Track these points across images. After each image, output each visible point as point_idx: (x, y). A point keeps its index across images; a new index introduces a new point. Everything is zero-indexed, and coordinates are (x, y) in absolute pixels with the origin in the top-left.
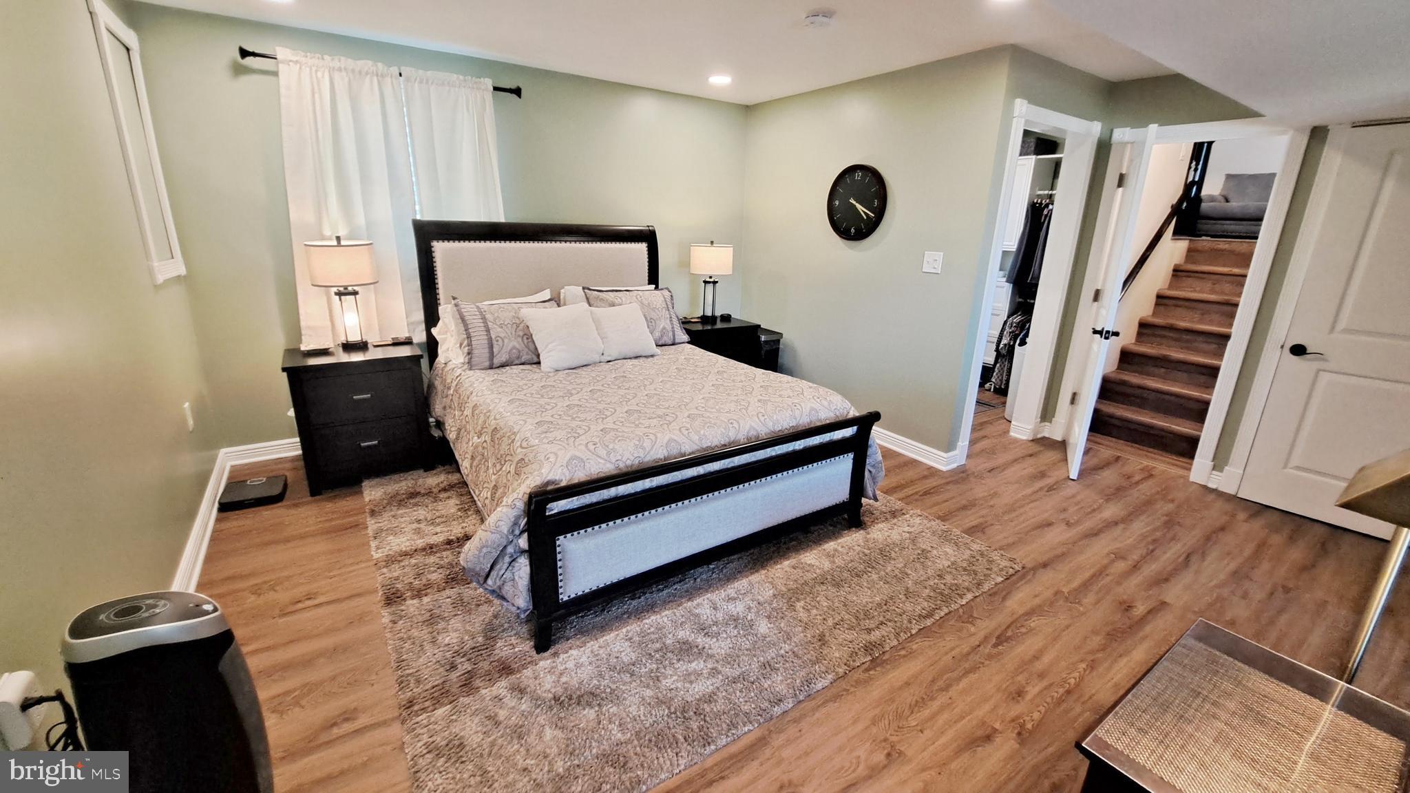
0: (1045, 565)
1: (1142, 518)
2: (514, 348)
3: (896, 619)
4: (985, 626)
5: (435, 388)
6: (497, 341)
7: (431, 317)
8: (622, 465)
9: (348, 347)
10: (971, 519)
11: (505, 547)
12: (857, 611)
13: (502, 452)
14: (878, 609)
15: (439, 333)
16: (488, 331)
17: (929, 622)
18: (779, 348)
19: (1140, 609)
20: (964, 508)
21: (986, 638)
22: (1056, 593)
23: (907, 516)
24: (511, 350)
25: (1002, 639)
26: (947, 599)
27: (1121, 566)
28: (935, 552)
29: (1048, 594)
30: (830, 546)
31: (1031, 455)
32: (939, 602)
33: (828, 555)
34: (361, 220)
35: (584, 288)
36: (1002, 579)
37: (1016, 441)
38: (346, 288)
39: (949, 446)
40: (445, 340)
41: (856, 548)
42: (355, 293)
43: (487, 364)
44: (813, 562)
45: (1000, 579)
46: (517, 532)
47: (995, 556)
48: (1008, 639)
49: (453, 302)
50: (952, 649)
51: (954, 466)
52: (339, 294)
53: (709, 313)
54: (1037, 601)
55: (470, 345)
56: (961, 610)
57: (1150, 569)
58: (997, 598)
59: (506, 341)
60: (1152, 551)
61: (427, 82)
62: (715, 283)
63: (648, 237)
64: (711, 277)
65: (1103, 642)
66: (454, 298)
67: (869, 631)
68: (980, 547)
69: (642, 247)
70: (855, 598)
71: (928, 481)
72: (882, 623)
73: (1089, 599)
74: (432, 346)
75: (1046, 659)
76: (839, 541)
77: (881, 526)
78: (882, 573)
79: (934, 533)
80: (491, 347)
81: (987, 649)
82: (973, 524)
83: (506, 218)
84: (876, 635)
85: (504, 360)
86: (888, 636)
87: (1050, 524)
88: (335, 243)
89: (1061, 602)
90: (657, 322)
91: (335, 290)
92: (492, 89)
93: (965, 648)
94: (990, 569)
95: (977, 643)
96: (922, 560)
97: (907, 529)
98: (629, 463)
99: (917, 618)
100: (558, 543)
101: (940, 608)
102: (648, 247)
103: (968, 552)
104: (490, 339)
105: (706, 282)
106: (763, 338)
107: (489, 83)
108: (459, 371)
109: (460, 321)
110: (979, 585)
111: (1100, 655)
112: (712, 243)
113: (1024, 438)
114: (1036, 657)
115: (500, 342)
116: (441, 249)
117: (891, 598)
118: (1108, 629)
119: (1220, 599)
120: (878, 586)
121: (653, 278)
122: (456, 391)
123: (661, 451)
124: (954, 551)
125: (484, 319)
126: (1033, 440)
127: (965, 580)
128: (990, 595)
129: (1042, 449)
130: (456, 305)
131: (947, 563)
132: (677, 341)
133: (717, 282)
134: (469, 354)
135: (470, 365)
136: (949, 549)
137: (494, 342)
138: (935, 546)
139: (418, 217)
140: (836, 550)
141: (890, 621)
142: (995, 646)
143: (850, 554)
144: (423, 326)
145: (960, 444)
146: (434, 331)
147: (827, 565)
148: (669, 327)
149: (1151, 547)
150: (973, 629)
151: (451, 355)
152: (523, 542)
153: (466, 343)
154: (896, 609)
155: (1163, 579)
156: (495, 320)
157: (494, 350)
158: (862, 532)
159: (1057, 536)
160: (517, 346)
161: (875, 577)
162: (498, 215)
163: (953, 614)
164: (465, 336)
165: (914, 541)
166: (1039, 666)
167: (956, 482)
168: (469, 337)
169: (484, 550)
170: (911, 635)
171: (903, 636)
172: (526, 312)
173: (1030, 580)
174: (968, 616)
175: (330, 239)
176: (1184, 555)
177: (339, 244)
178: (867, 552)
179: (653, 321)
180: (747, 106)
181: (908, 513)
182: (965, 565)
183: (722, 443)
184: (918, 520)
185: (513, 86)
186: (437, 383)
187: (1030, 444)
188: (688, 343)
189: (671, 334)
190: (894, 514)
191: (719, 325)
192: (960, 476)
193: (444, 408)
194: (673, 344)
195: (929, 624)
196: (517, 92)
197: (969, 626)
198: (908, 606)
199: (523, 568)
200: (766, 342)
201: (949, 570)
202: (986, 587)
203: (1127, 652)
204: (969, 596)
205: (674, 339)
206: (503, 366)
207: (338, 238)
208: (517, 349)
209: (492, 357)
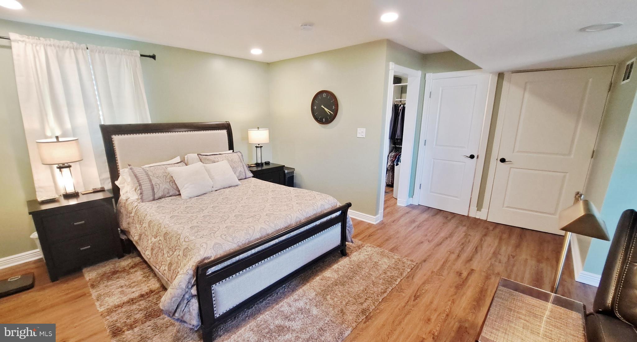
0: (425, 261)
1: (456, 234)
2: (165, 188)
3: (372, 296)
4: (409, 292)
5: (122, 213)
6: (156, 185)
7: (114, 174)
8: (240, 244)
9: (67, 196)
10: (391, 245)
11: (184, 295)
12: (354, 295)
13: (172, 245)
14: (363, 293)
15: (120, 184)
16: (150, 181)
17: (385, 295)
18: (293, 175)
19: (465, 274)
20: (387, 240)
21: (410, 298)
22: (432, 272)
23: (365, 247)
24: (164, 190)
25: (416, 297)
26: (390, 283)
27: (453, 257)
28: (380, 262)
29: (429, 273)
30: (335, 266)
31: (407, 213)
32: (387, 285)
33: (335, 271)
34: (68, 126)
35: (198, 155)
36: (410, 270)
37: (400, 207)
38: (63, 164)
39: (376, 213)
40: (124, 187)
41: (347, 266)
42: (69, 167)
43: (151, 198)
44: (329, 275)
45: (409, 270)
46: (190, 286)
47: (405, 260)
48: (419, 296)
49: (129, 167)
50: (398, 305)
51: (379, 221)
52: (60, 168)
53: (259, 162)
54: (425, 277)
55: (141, 189)
56: (397, 287)
57: (464, 256)
58: (410, 278)
59: (161, 185)
60: (463, 248)
61: (103, 53)
62: (261, 147)
63: (227, 127)
64: (259, 145)
65: (455, 291)
66: (129, 165)
67: (362, 304)
68: (398, 257)
69: (225, 132)
70: (352, 290)
71: (369, 230)
72: (366, 299)
73: (445, 273)
74: (116, 191)
75: (435, 302)
76: (339, 263)
77: (355, 253)
78: (361, 276)
79: (378, 254)
80: (153, 189)
81: (411, 303)
82: (393, 246)
83: (152, 121)
84: (365, 306)
85: (161, 195)
86: (370, 305)
87: (422, 242)
88: (55, 140)
89: (435, 276)
90: (237, 168)
91: (57, 165)
92: (140, 55)
93: (403, 304)
94: (404, 266)
95: (407, 301)
96: (376, 267)
97: (366, 253)
98: (243, 242)
99: (380, 294)
100: (212, 288)
101: (388, 288)
102: (227, 132)
103: (394, 260)
104: (152, 185)
105: (256, 147)
106: (286, 171)
107: (138, 53)
108: (136, 204)
109: (134, 177)
110: (401, 274)
111: (455, 297)
112: (258, 128)
113: (403, 205)
114: (431, 303)
115: (158, 186)
116: (117, 139)
117: (367, 287)
118: (455, 284)
119: (492, 265)
120: (360, 282)
121: (231, 147)
122: (136, 214)
123: (258, 234)
124: (388, 260)
125: (148, 175)
126: (406, 206)
127: (395, 273)
128: (407, 278)
129: (411, 209)
130: (131, 169)
131: (386, 267)
132: (247, 177)
133: (262, 147)
134: (141, 194)
135: (142, 200)
136: (385, 260)
137: (155, 187)
138: (380, 259)
139: (102, 123)
140: (338, 268)
141: (369, 297)
142: (414, 300)
143: (345, 269)
144: (110, 180)
145: (380, 211)
146: (117, 183)
147: (336, 276)
148: (243, 170)
149: (462, 246)
150: (404, 295)
151: (129, 195)
152: (194, 291)
153: (138, 188)
154: (371, 291)
155: (470, 260)
156: (154, 175)
157: (155, 190)
158: (347, 258)
159: (426, 247)
160: (167, 187)
161: (358, 278)
162: (148, 120)
163: (394, 289)
164: (138, 185)
165: (370, 259)
166: (434, 306)
167: (381, 229)
168: (140, 185)
169: (174, 299)
170: (380, 302)
171: (377, 303)
172: (170, 169)
173: (420, 269)
174: (400, 289)
175: (51, 137)
176: (475, 249)
177: (58, 141)
178: (352, 267)
179: (235, 168)
180: (268, 63)
181: (365, 246)
182: (394, 266)
183: (285, 226)
184: (369, 249)
185: (151, 54)
186: (123, 210)
187: (406, 208)
188: (253, 177)
189: (244, 174)
190: (359, 247)
191: (265, 167)
192: (382, 226)
193: (129, 224)
194: (245, 178)
195: (386, 296)
196: (154, 57)
197: (401, 293)
198: (375, 289)
199: (194, 305)
200: (287, 173)
201: (388, 269)
202: (404, 275)
203: (464, 293)
204: (399, 280)
205: (246, 176)
206: (160, 198)
207: (57, 137)
208: (167, 189)
209: (154, 194)
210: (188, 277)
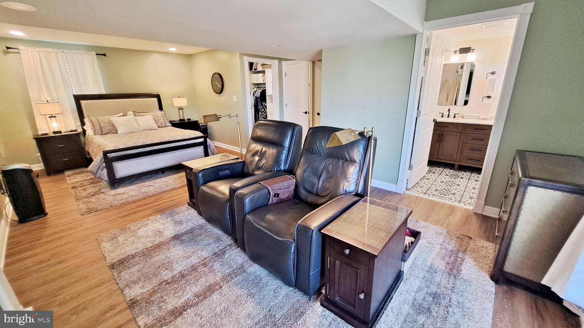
5: (86, 143)
7: (83, 124)
9: (55, 132)
11: (100, 166)
15: (86, 128)
16: (100, 124)
18: (207, 128)
24: (108, 129)
34: (55, 95)
35: (133, 112)
38: (52, 115)
40: (88, 129)
42: (55, 117)
43: (100, 134)
46: (102, 163)
49: (88, 117)
52: (50, 117)
53: (182, 118)
55: (94, 128)
59: (106, 127)
61: (73, 54)
63: (158, 97)
64: (181, 107)
66: (88, 116)
69: (156, 99)
74: (84, 132)
80: (101, 129)
83: (105, 92)
85: (106, 132)
90: (159, 121)
91: (48, 116)
92: (95, 54)
100: (113, 164)
102: (158, 99)
104: (101, 127)
105: (179, 109)
106: (200, 125)
107: (94, 53)
108: (92, 136)
109: (90, 122)
112: (179, 97)
115: (104, 127)
116: (83, 103)
121: (161, 108)
122: (91, 141)
125: (98, 121)
130: (89, 118)
132: (167, 126)
133: (183, 109)
134: (94, 131)
135: (95, 134)
137: (102, 128)
139: (75, 94)
144: (81, 127)
146: (84, 127)
148: (164, 122)
151: (89, 133)
152: (104, 165)
153: (93, 128)
156: (102, 122)
157: (102, 130)
162: (103, 92)
164: (92, 126)
168: (94, 126)
169: (94, 166)
172: (111, 119)
175: (45, 101)
177: (48, 103)
180: (189, 55)
185: (103, 53)
186: (86, 141)
188: (171, 126)
189: (164, 124)
191: (185, 121)
193: (89, 148)
194: (166, 127)
196: (105, 55)
199: (105, 171)
200: (201, 126)
205: (166, 125)
206: (106, 134)
207: (47, 101)
208: (110, 129)
209: (102, 131)
210: (101, 157)
